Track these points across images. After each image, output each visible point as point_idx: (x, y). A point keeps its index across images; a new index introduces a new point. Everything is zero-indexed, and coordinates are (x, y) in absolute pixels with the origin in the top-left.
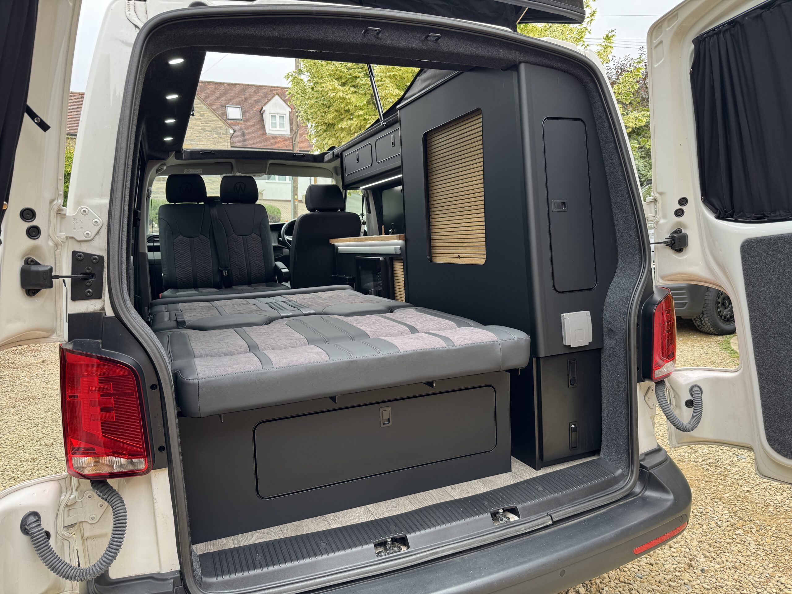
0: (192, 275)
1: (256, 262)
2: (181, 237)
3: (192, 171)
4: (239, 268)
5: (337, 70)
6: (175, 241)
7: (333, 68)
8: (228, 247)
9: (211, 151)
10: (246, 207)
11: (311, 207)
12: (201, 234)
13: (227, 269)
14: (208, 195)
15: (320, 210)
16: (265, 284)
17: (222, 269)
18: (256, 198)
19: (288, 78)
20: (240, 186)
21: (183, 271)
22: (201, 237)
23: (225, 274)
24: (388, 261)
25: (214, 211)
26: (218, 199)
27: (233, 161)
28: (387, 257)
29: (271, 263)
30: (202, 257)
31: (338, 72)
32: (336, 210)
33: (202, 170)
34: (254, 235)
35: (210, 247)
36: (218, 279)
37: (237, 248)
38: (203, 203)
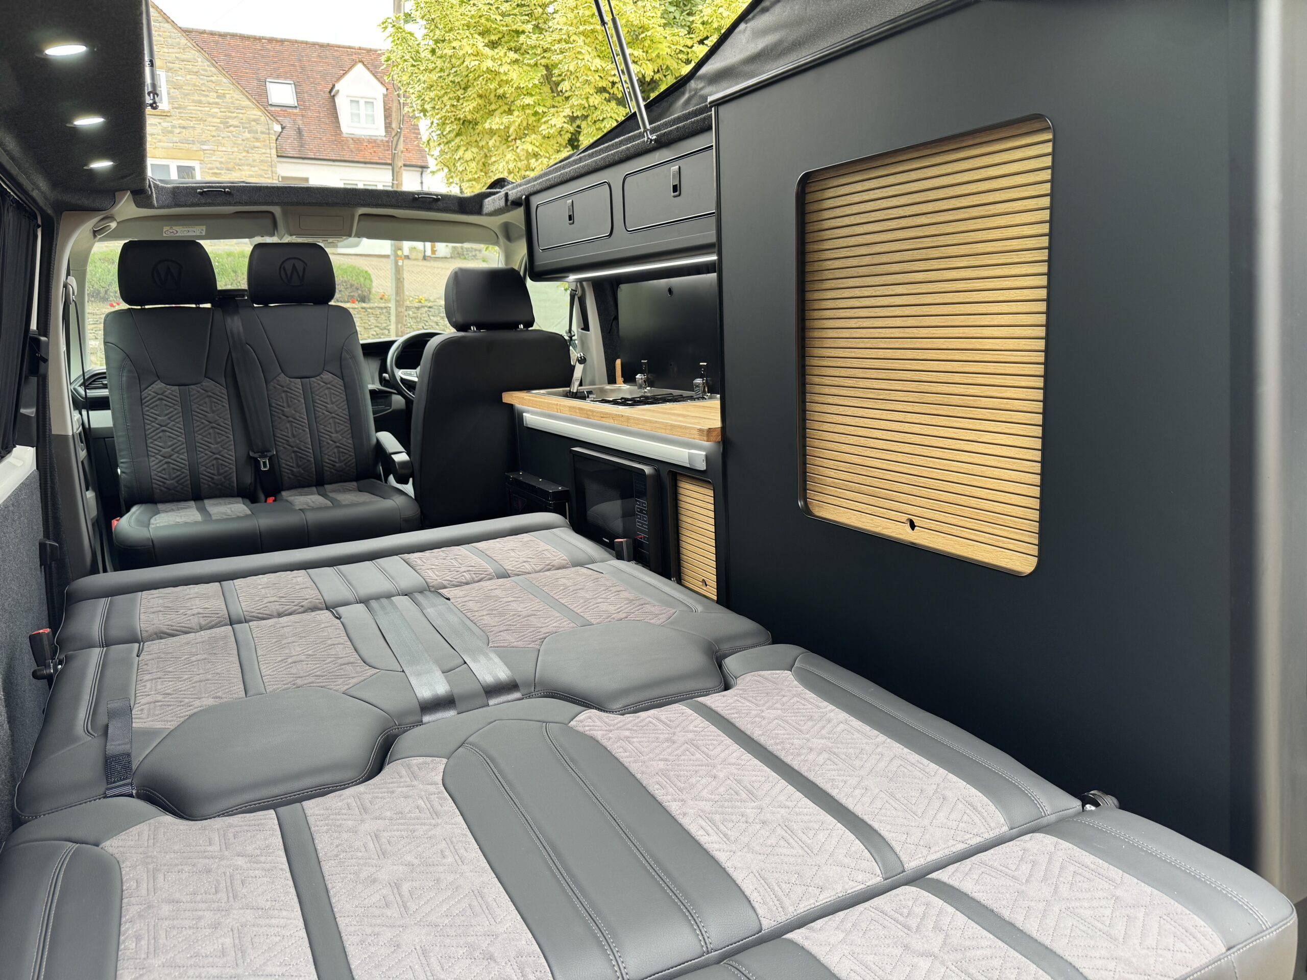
0: (188, 472)
1: (333, 435)
2: (159, 385)
3: (180, 232)
4: (295, 452)
5: (480, 17)
6: (144, 394)
7: (473, 13)
8: (270, 406)
9: (224, 188)
10: (308, 313)
11: (459, 319)
12: (205, 376)
13: (269, 454)
14: (219, 288)
15: (479, 327)
16: (355, 484)
17: (256, 455)
18: (331, 295)
19: (386, 28)
20: (294, 266)
21: (166, 463)
22: (208, 383)
23: (265, 466)
24: (667, 480)
25: (235, 323)
26: (244, 296)
27: (277, 210)
28: (664, 472)
29: (369, 437)
30: (211, 431)
31: (483, 21)
32: (513, 326)
33: (204, 228)
34: (327, 376)
35: (227, 406)
36: (248, 479)
37: (289, 406)
38: (208, 306)
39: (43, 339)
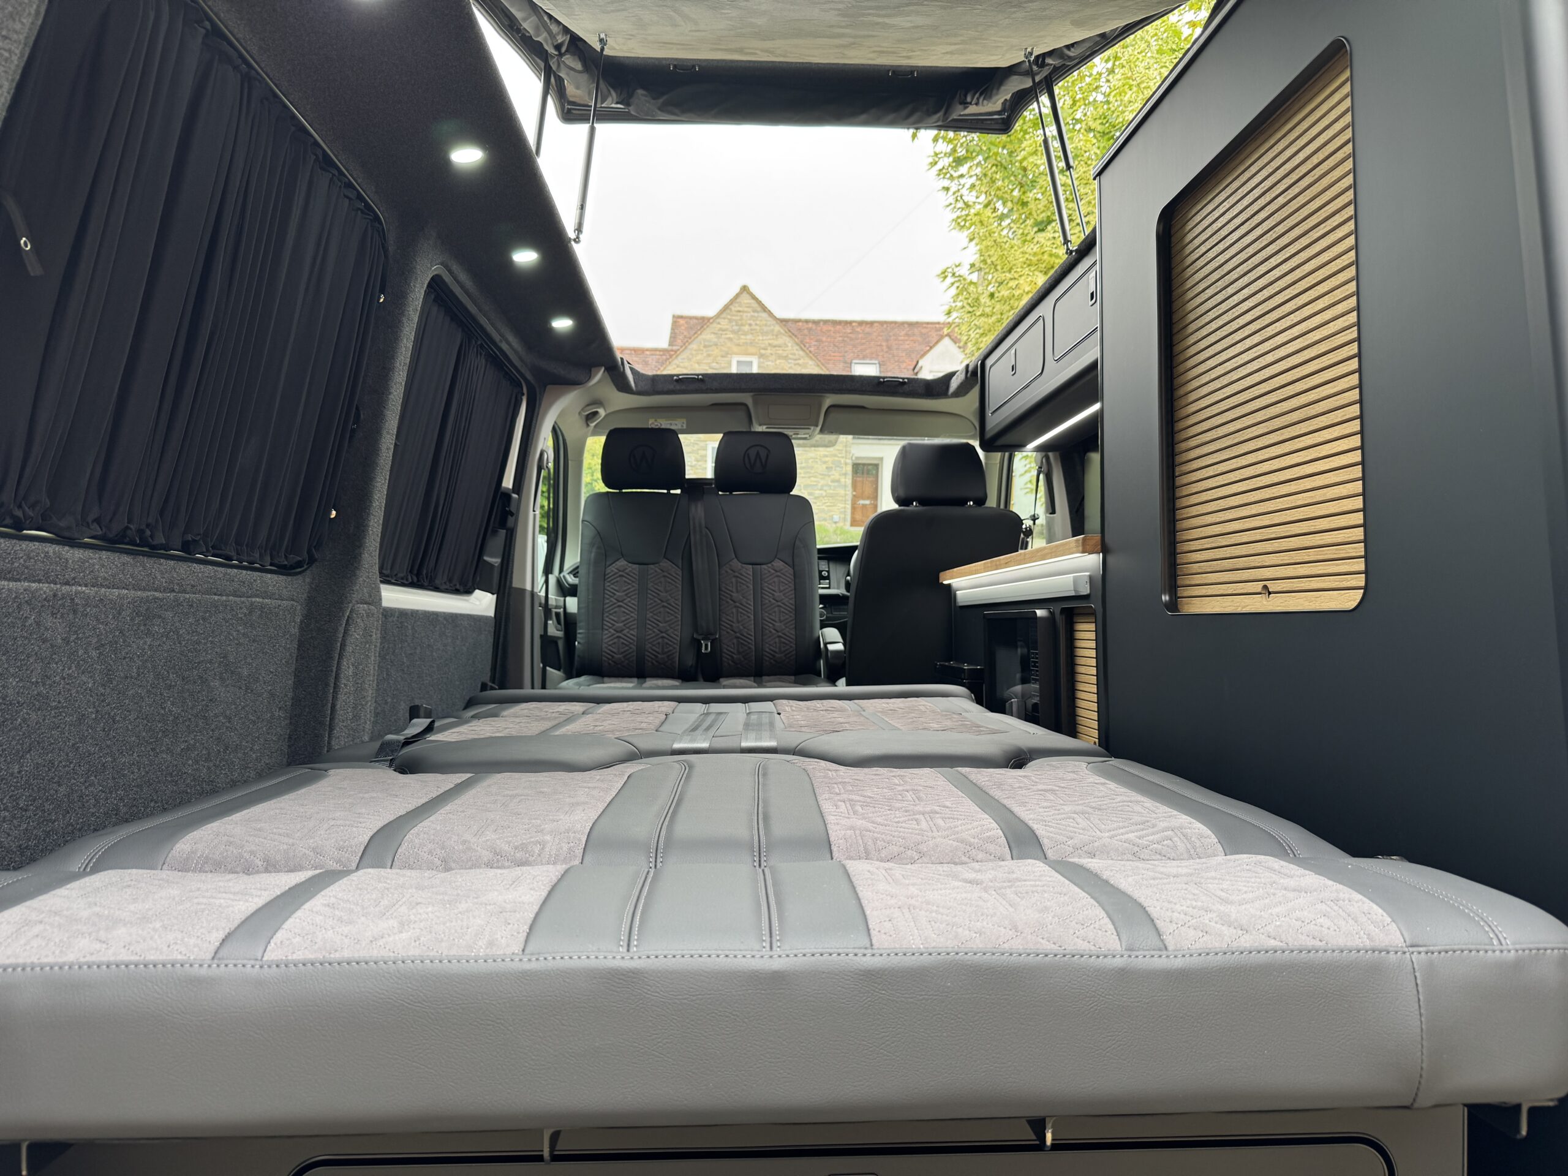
0: (635, 648)
1: (777, 624)
2: (622, 563)
3: (664, 424)
4: (737, 638)
5: (1043, 253)
6: (608, 571)
7: (1035, 250)
8: (720, 590)
9: (698, 375)
10: (769, 503)
11: (901, 493)
12: (665, 557)
13: (712, 637)
14: (687, 477)
15: (922, 502)
16: (793, 678)
17: (700, 637)
18: (792, 482)
19: (946, 277)
20: (758, 453)
21: (618, 637)
22: (665, 564)
23: (706, 648)
24: (1060, 619)
25: (698, 511)
26: (711, 484)
27: (747, 398)
28: (1057, 608)
29: (812, 629)
30: (662, 609)
31: (1046, 257)
32: (962, 502)
33: (685, 421)
34: (778, 564)
35: (680, 587)
36: (690, 660)
37: (737, 592)
38: (678, 491)
39: (515, 496)
